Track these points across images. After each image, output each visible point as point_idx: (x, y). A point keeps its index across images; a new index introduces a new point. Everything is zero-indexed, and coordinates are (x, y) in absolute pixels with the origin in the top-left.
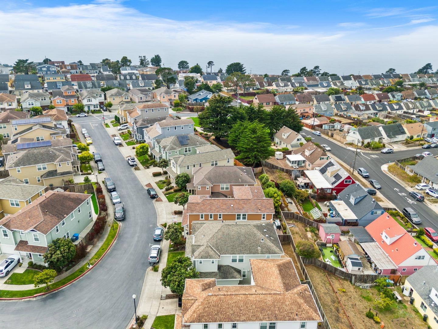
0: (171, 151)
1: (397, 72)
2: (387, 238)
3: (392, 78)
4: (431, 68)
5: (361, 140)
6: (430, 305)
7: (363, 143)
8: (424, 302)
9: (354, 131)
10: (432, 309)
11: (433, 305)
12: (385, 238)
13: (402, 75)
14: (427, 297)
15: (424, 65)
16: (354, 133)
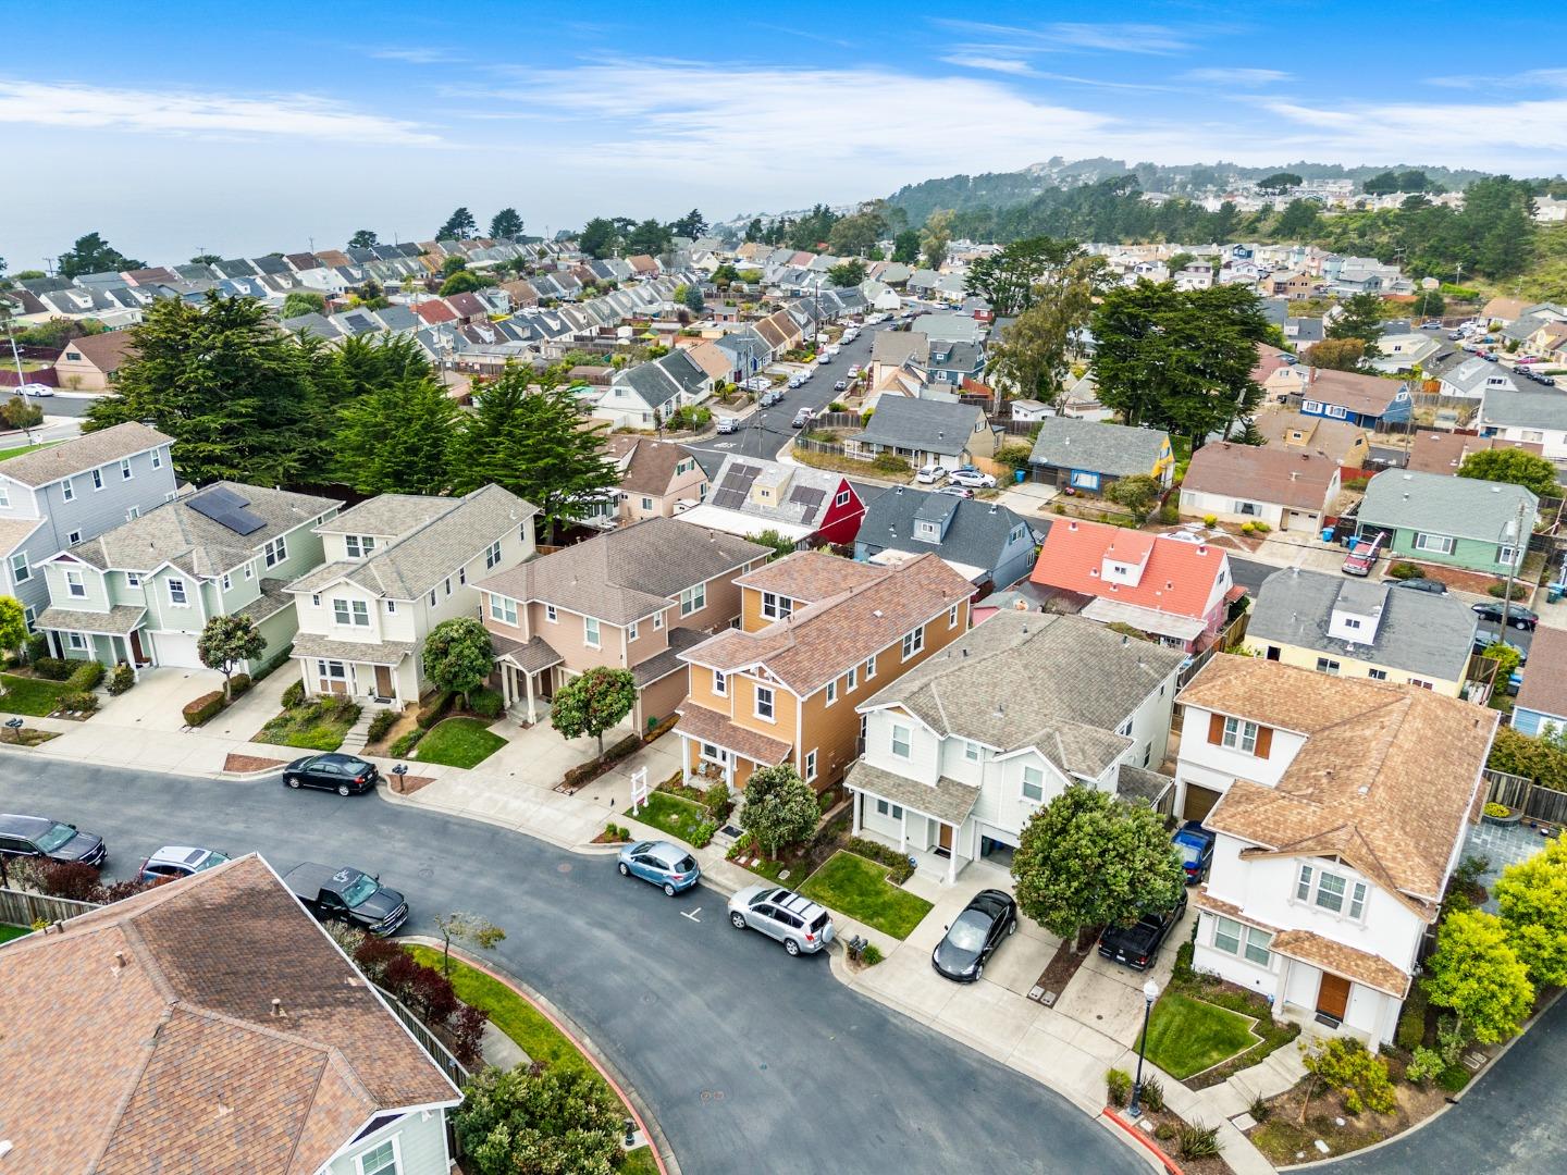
0: (228, 573)
1: (384, 239)
2: (1123, 570)
3: (400, 256)
4: (471, 223)
5: (650, 411)
6: (1346, 653)
7: (658, 419)
8: (1324, 655)
9: (619, 388)
10: (1358, 657)
11: (1350, 648)
12: (1119, 574)
13: (422, 245)
14: (1326, 641)
15: (450, 215)
16: (618, 393)
